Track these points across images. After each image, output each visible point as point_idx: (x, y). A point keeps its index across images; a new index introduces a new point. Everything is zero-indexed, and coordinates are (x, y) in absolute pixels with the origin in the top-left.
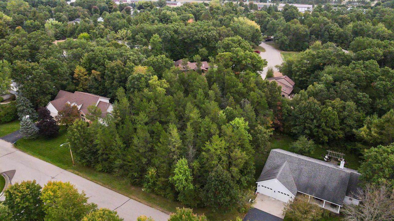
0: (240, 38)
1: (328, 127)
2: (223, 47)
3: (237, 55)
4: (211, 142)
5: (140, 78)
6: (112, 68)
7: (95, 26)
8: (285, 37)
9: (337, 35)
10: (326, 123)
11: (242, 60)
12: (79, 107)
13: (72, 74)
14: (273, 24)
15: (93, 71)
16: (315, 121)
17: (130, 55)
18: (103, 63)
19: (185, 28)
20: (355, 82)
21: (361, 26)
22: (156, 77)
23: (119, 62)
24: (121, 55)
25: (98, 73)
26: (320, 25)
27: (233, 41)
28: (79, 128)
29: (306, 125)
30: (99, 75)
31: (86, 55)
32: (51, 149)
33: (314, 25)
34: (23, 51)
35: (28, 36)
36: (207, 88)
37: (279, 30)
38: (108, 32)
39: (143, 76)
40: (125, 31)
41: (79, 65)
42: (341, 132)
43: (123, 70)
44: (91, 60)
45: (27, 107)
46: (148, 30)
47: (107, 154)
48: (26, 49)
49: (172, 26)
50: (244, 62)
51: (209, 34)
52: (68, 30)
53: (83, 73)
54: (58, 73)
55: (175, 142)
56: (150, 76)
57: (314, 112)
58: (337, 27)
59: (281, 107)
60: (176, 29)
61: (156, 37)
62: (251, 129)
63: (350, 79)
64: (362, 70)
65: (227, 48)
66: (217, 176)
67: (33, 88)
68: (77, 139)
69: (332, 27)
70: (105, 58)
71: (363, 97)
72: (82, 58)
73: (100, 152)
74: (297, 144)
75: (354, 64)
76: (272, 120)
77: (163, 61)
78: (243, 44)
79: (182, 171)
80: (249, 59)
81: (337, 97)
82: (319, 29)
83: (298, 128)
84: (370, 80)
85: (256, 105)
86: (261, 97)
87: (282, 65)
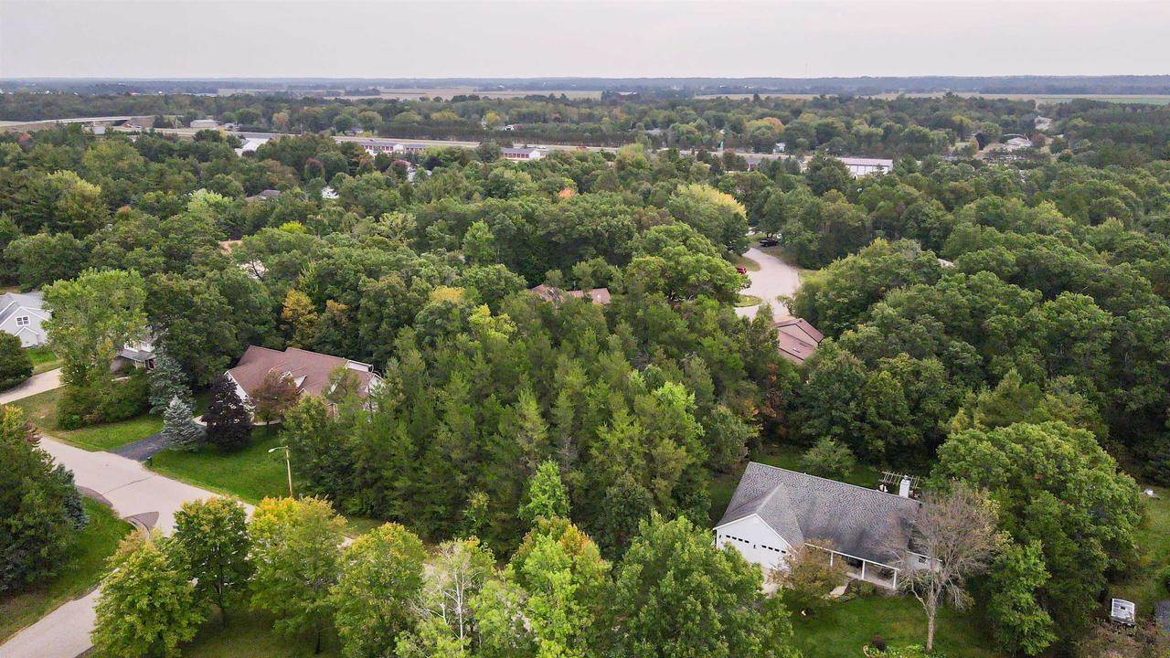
0: (686, 226)
1: (881, 416)
2: (644, 248)
3: (678, 263)
4: (610, 426)
5: (449, 310)
6: (379, 294)
7: (319, 207)
8: (809, 235)
9: (939, 230)
10: (878, 407)
11: (688, 274)
12: (298, 382)
13: (279, 309)
14: (780, 202)
15: (329, 303)
16: (852, 405)
17: (420, 265)
18: (355, 284)
19: (553, 208)
20: (946, 320)
21: (996, 206)
22: (485, 309)
23: (394, 278)
24: (397, 265)
25: (343, 306)
26: (896, 205)
27: (669, 234)
28: (313, 412)
29: (834, 412)
30: (342, 311)
31: (313, 266)
32: (233, 473)
33: (882, 203)
34: (151, 261)
35: (162, 224)
36: (606, 331)
37: (795, 217)
38: (354, 221)
39: (456, 305)
40: (401, 216)
41: (296, 289)
42: (912, 429)
43: (405, 298)
44: (326, 277)
45: (174, 381)
46: (456, 214)
47: (373, 471)
48: (159, 255)
49: (520, 205)
50: (693, 278)
51: (614, 222)
52: (249, 215)
53: (306, 306)
54: (247, 304)
55: (532, 430)
56: (470, 307)
57: (851, 382)
58: (938, 209)
59: (779, 376)
60: (530, 210)
61: (480, 229)
62: (701, 413)
63: (934, 313)
64: (964, 295)
65: (655, 247)
66: (624, 494)
67: (193, 336)
68: (307, 437)
69: (926, 210)
70: (358, 271)
71: (963, 351)
72: (302, 274)
73: (358, 466)
74: (812, 456)
75: (946, 280)
76: (757, 407)
77: (499, 279)
78: (692, 241)
79: (547, 488)
80: (705, 271)
81: (903, 350)
82: (895, 214)
83: (816, 422)
84: (979, 313)
85: (716, 367)
86: (730, 351)
87: (794, 294)
